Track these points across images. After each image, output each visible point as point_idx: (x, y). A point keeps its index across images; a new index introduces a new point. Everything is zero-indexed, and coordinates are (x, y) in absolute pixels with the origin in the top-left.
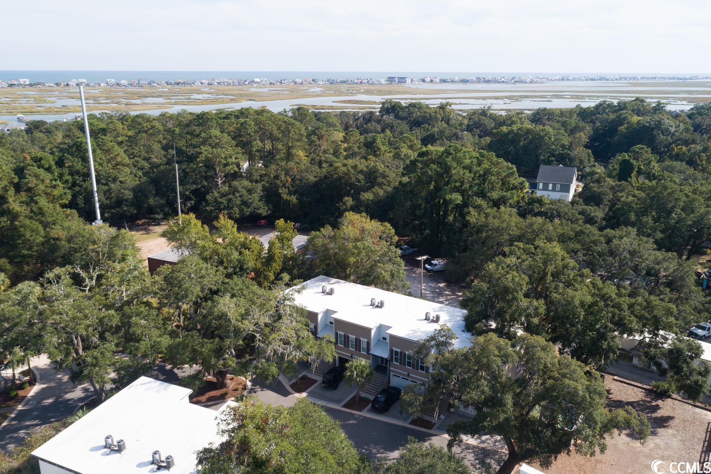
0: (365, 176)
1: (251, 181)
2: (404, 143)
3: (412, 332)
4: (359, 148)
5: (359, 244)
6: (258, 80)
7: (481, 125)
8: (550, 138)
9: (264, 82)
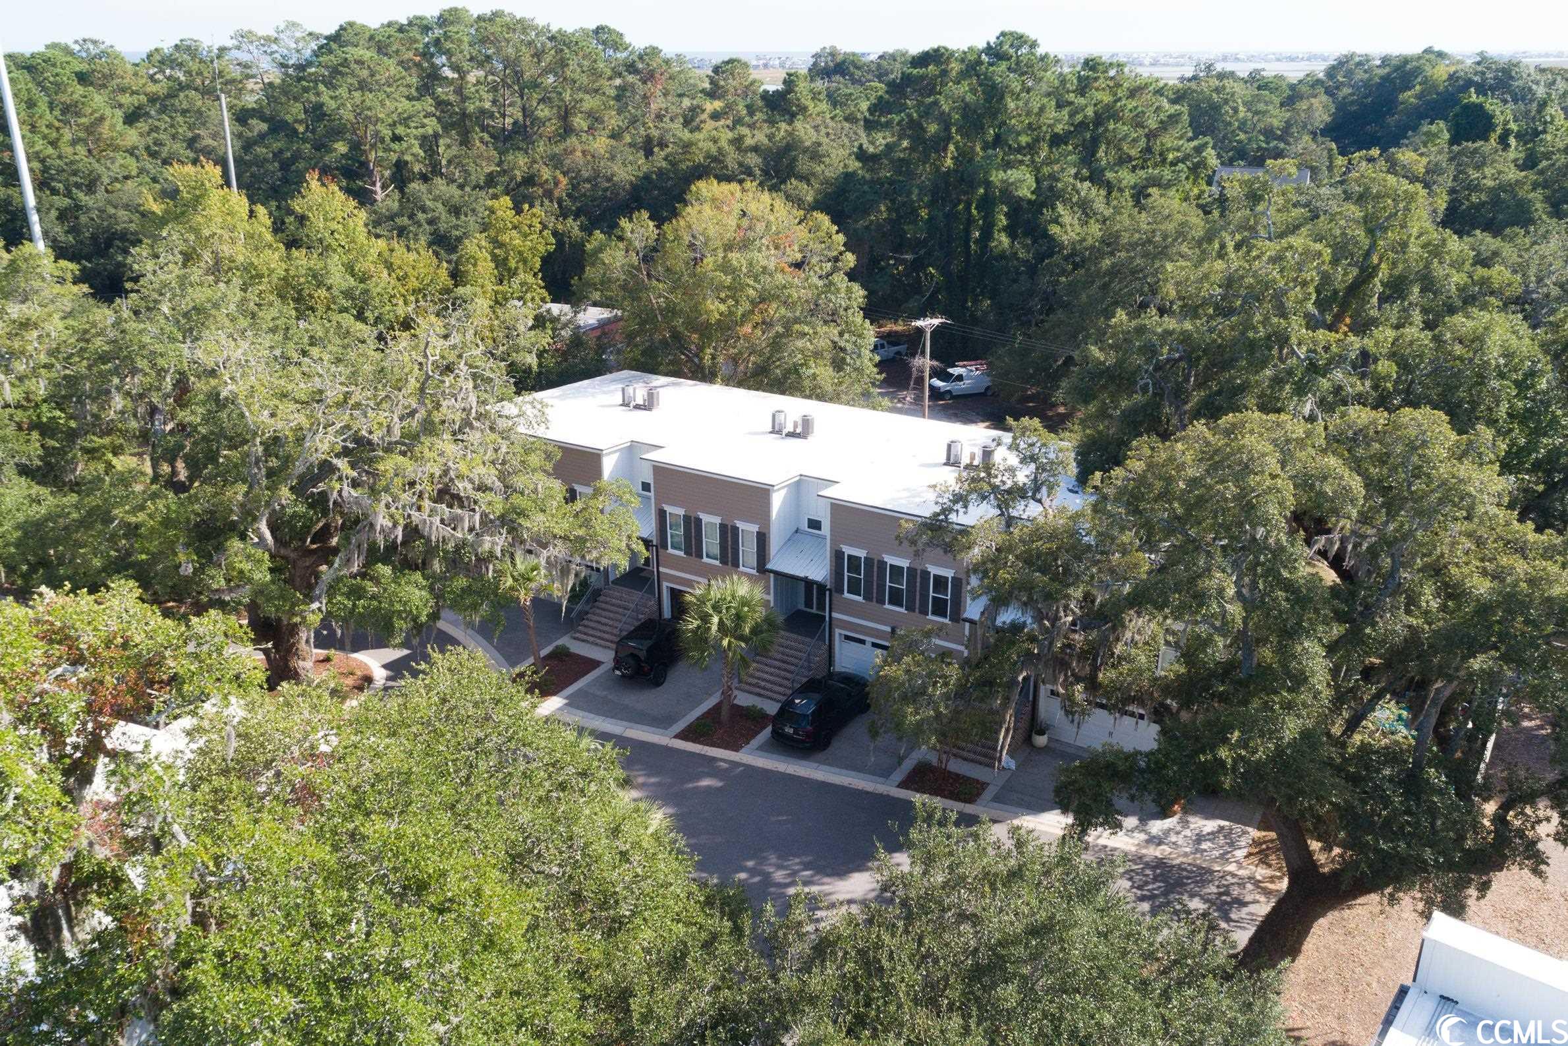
0: (764, 154)
3: (906, 494)
5: (734, 256)
8: (1236, 110)
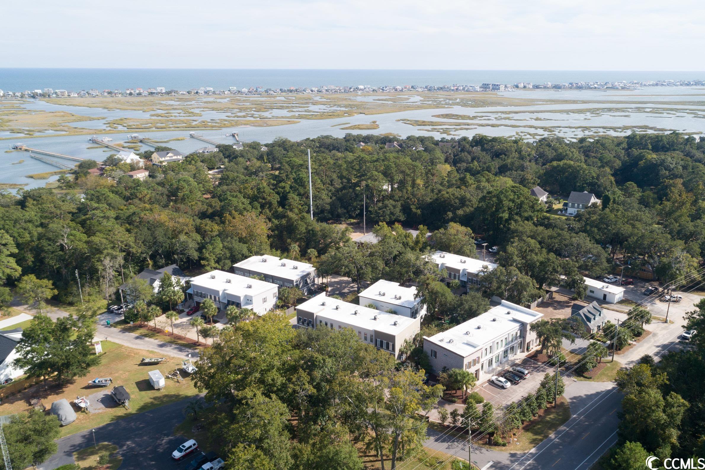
0: (459, 200)
1: (395, 201)
2: (484, 177)
4: (456, 181)
5: (456, 237)
6: (361, 87)
7: (544, 155)
9: (367, 90)
